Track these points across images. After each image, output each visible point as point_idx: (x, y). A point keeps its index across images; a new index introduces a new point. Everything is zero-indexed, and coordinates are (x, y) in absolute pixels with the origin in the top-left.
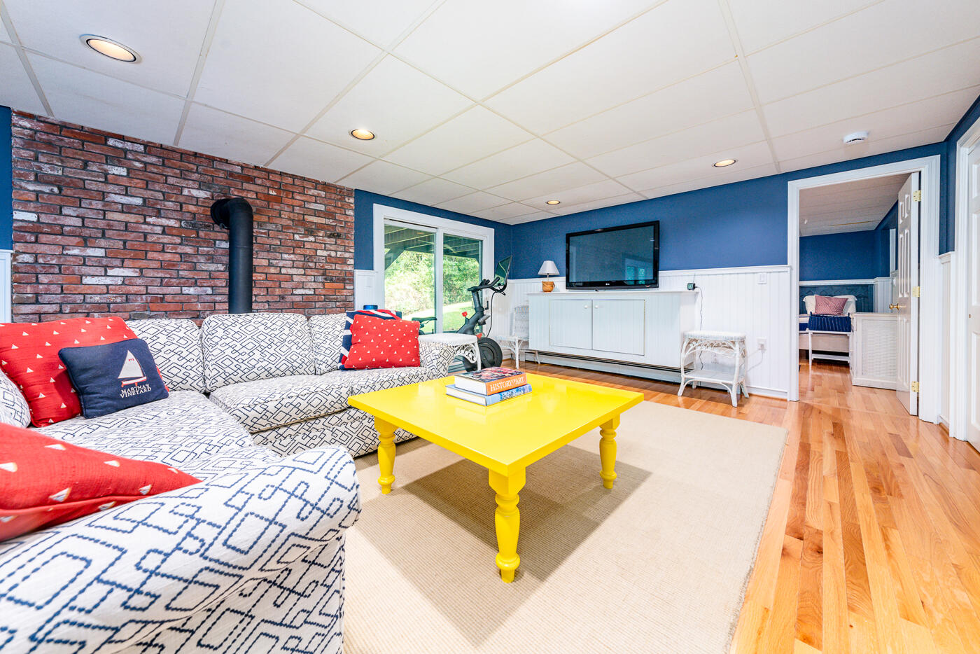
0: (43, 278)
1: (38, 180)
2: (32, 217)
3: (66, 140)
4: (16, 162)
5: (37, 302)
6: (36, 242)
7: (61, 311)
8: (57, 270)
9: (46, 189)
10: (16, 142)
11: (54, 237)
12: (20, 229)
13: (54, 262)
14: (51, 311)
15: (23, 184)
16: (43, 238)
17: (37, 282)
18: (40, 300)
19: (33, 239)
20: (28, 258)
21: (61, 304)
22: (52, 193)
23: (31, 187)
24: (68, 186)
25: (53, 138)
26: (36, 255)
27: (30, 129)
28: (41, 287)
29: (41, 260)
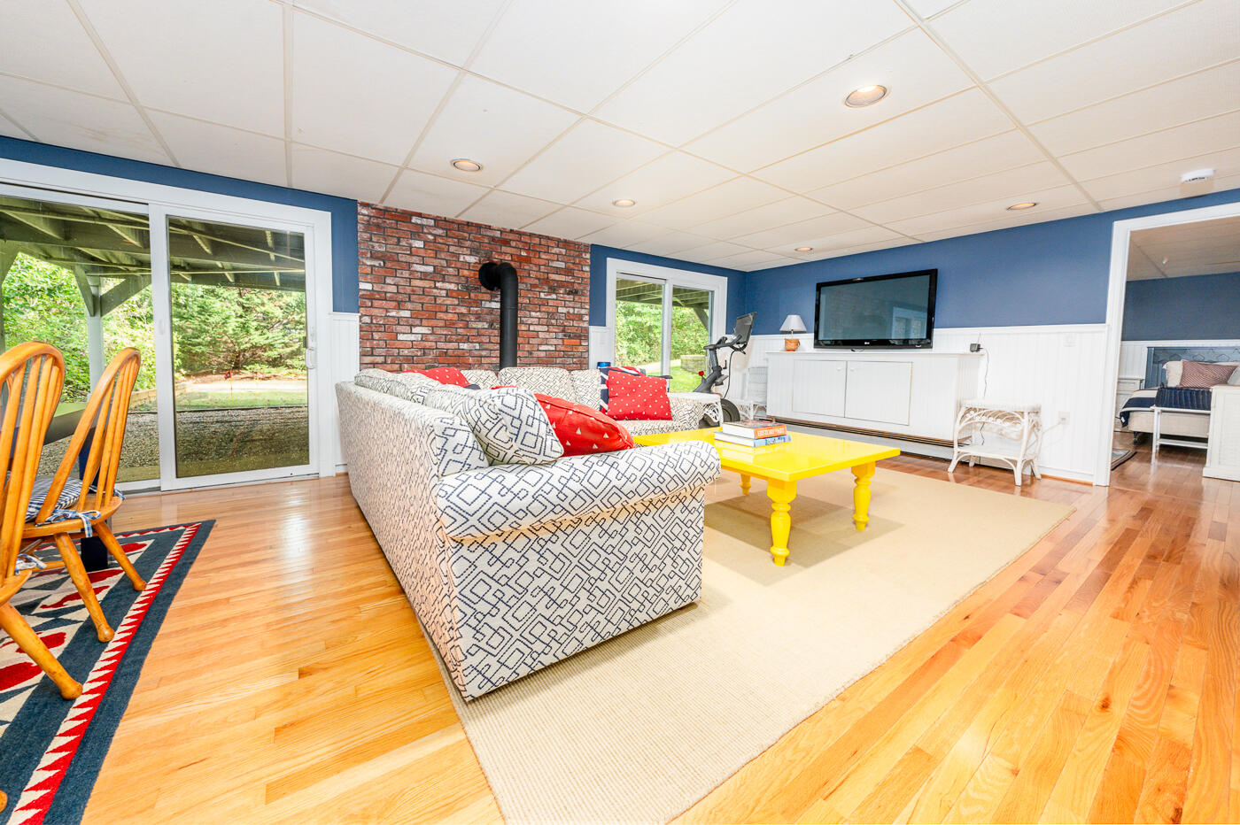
0: (376, 336)
1: (373, 257)
2: (369, 287)
3: (388, 221)
4: (361, 243)
5: (372, 355)
6: (371, 306)
7: (385, 362)
8: (383, 329)
9: (376, 263)
10: (360, 227)
11: (381, 302)
12: (363, 297)
13: (381, 322)
14: (380, 362)
15: (364, 261)
16: (376, 303)
17: (373, 339)
18: (375, 353)
19: (370, 304)
20: (367, 320)
21: (385, 356)
22: (380, 267)
23: (369, 263)
24: (389, 259)
25: (380, 221)
26: (371, 317)
27: (368, 216)
28: (375, 342)
29: (374, 322)
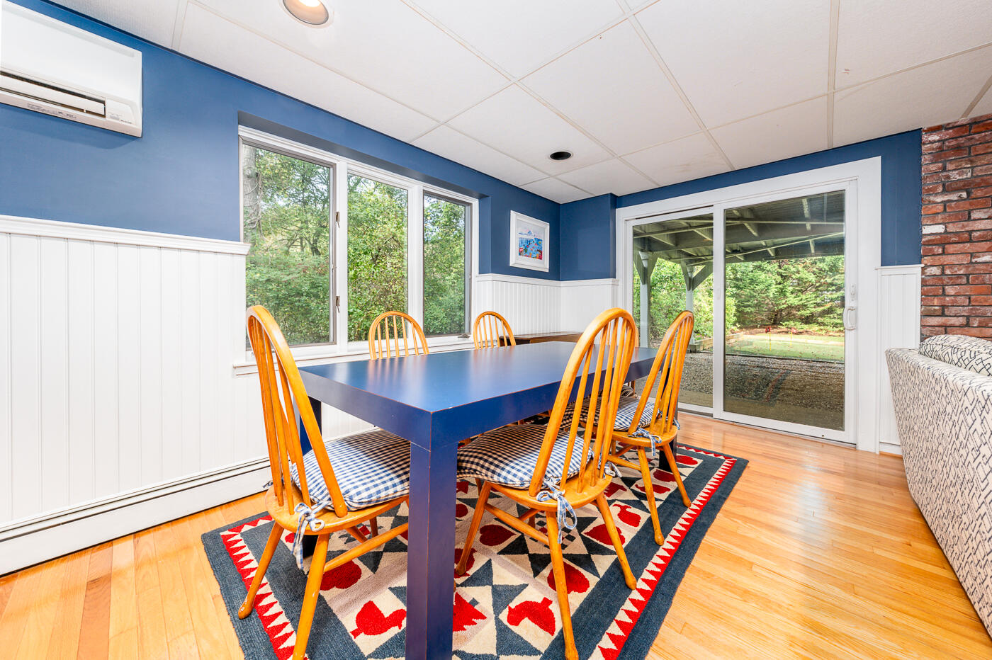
0: (950, 290)
1: (946, 190)
2: (940, 229)
3: (977, 136)
4: (925, 179)
5: (943, 315)
6: (943, 253)
7: (968, 325)
8: (964, 281)
9: (954, 197)
10: (925, 159)
11: (961, 245)
12: (930, 243)
13: (961, 272)
14: (957, 324)
15: (932, 198)
16: (950, 248)
17: (944, 294)
18: (946, 313)
19: (940, 251)
20: (935, 271)
21: (968, 318)
22: (961, 198)
23: (939, 199)
24: (978, 186)
25: (962, 140)
26: (943, 267)
27: (939, 141)
28: (948, 299)
29: (948, 272)
